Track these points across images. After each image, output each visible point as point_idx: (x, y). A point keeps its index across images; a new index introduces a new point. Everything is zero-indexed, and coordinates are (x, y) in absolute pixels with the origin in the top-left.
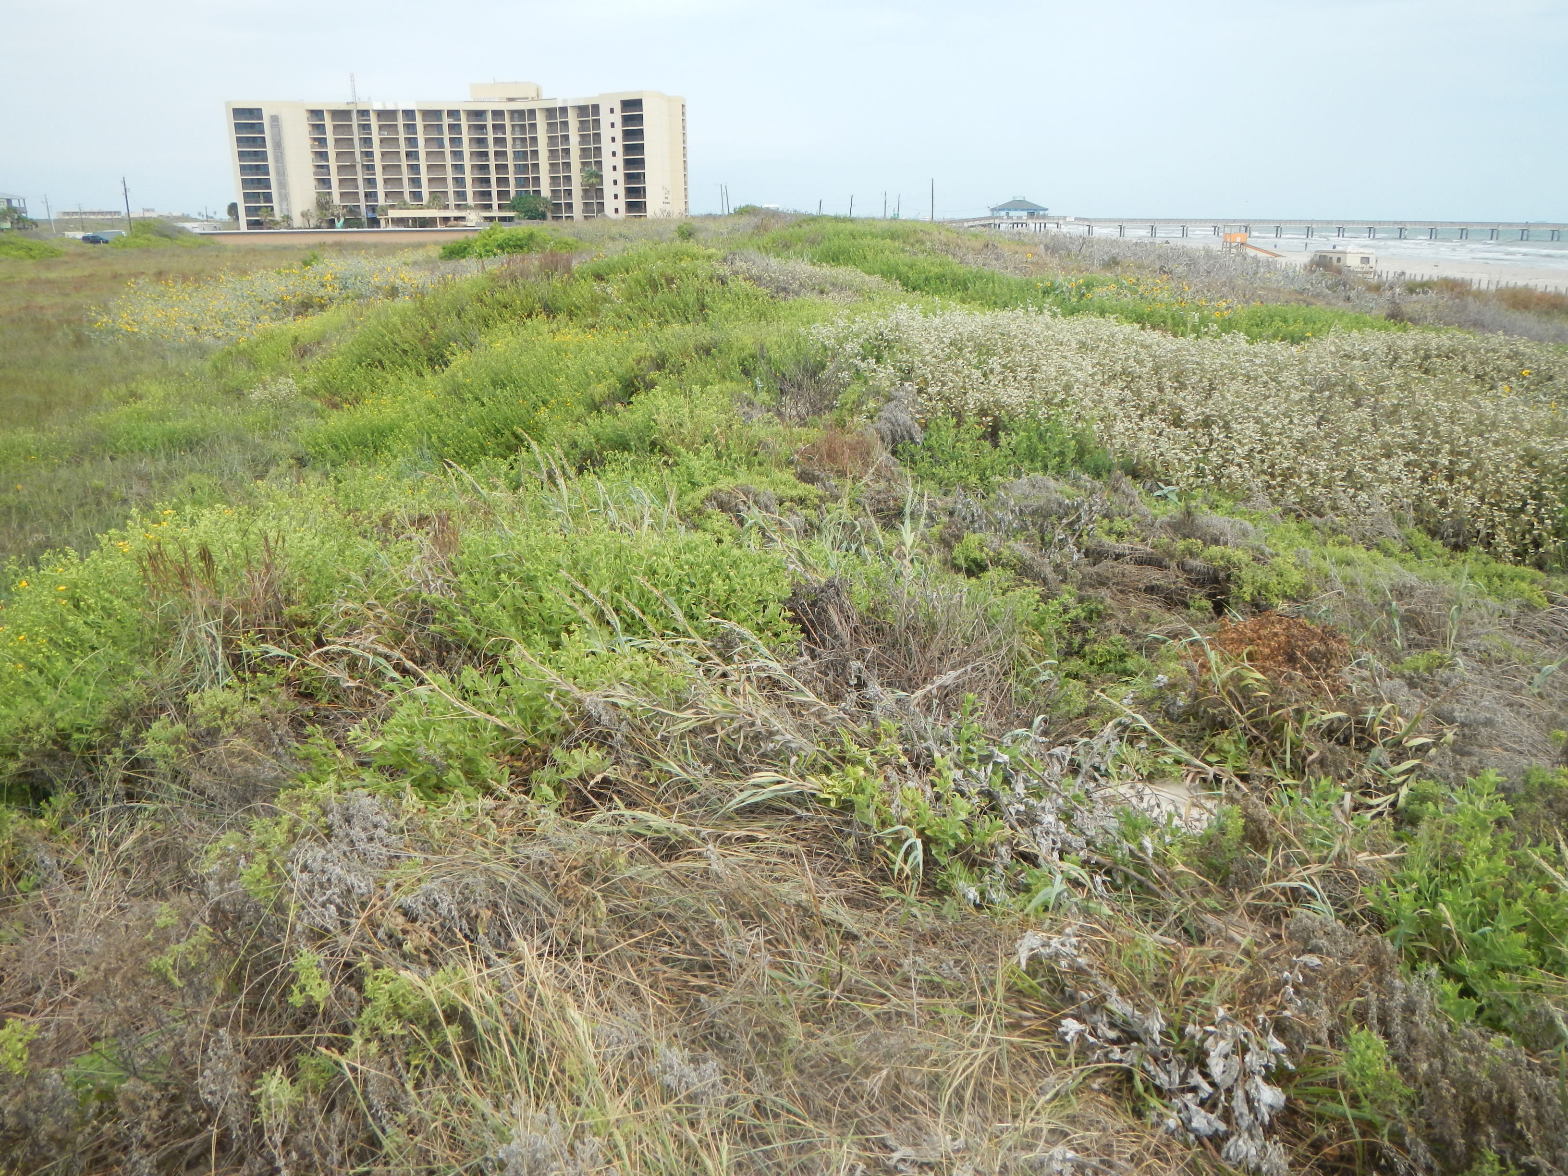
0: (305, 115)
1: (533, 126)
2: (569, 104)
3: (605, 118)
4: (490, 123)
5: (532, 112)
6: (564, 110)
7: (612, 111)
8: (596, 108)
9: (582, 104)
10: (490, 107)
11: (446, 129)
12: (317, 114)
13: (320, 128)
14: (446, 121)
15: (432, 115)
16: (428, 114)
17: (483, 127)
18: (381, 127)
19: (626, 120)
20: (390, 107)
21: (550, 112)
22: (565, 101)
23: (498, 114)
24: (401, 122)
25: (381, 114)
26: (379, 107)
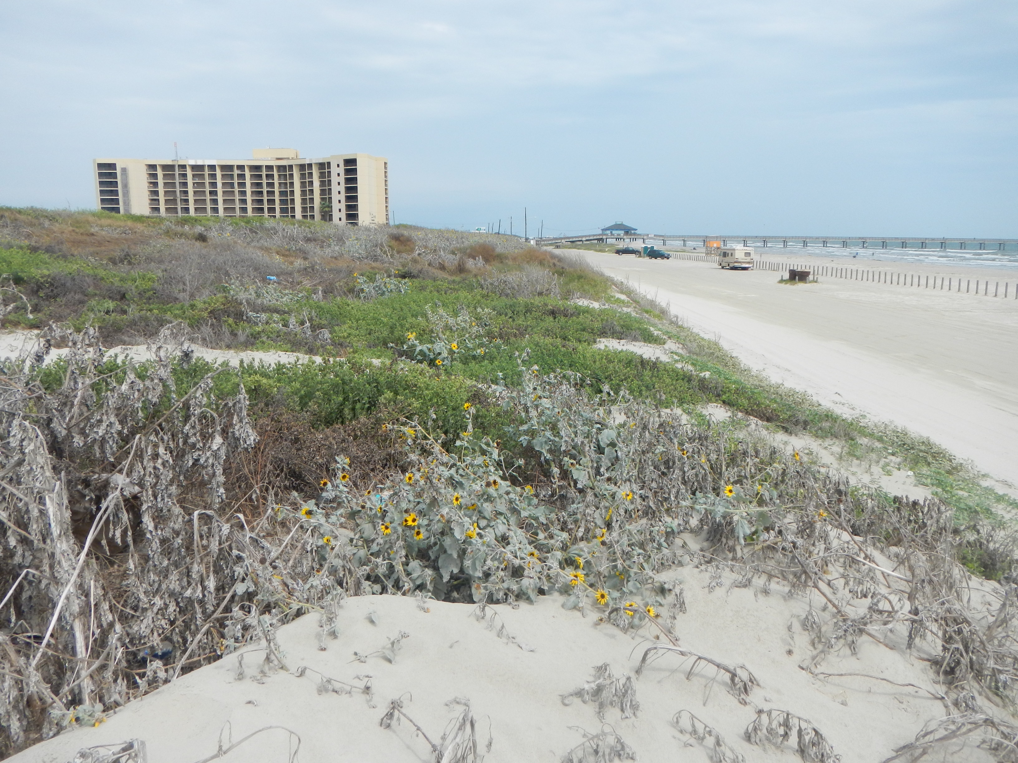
0: (145, 168)
1: (291, 176)
2: (313, 162)
3: (334, 170)
4: (264, 173)
5: (291, 167)
6: (310, 165)
7: (338, 166)
8: (329, 164)
9: (321, 161)
10: (264, 163)
11: (236, 177)
12: (152, 167)
13: (155, 176)
14: (236, 172)
15: (227, 168)
16: (224, 168)
17: (260, 176)
18: (194, 176)
19: (347, 172)
20: (200, 163)
21: (302, 167)
22: (311, 160)
23: (270, 168)
24: (207, 172)
25: (194, 167)
26: (192, 162)
